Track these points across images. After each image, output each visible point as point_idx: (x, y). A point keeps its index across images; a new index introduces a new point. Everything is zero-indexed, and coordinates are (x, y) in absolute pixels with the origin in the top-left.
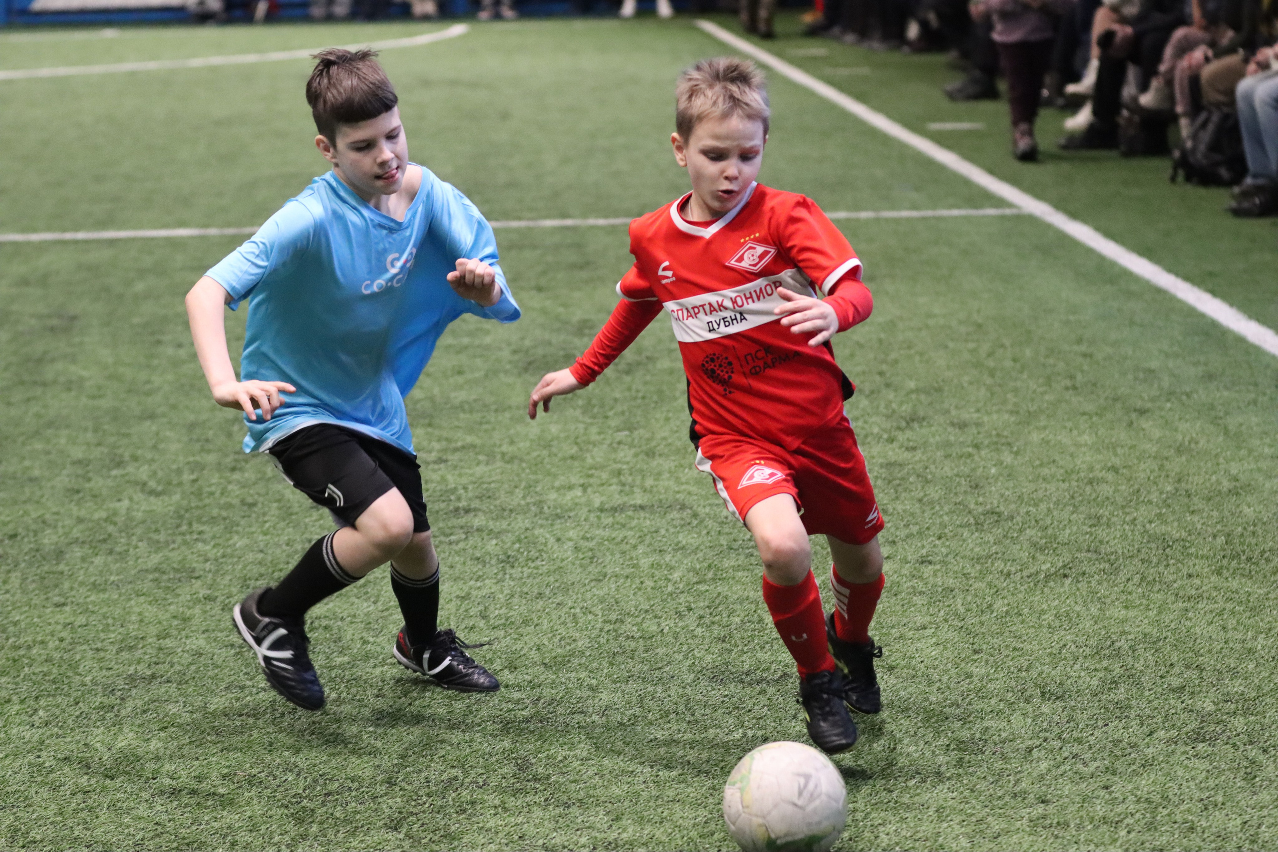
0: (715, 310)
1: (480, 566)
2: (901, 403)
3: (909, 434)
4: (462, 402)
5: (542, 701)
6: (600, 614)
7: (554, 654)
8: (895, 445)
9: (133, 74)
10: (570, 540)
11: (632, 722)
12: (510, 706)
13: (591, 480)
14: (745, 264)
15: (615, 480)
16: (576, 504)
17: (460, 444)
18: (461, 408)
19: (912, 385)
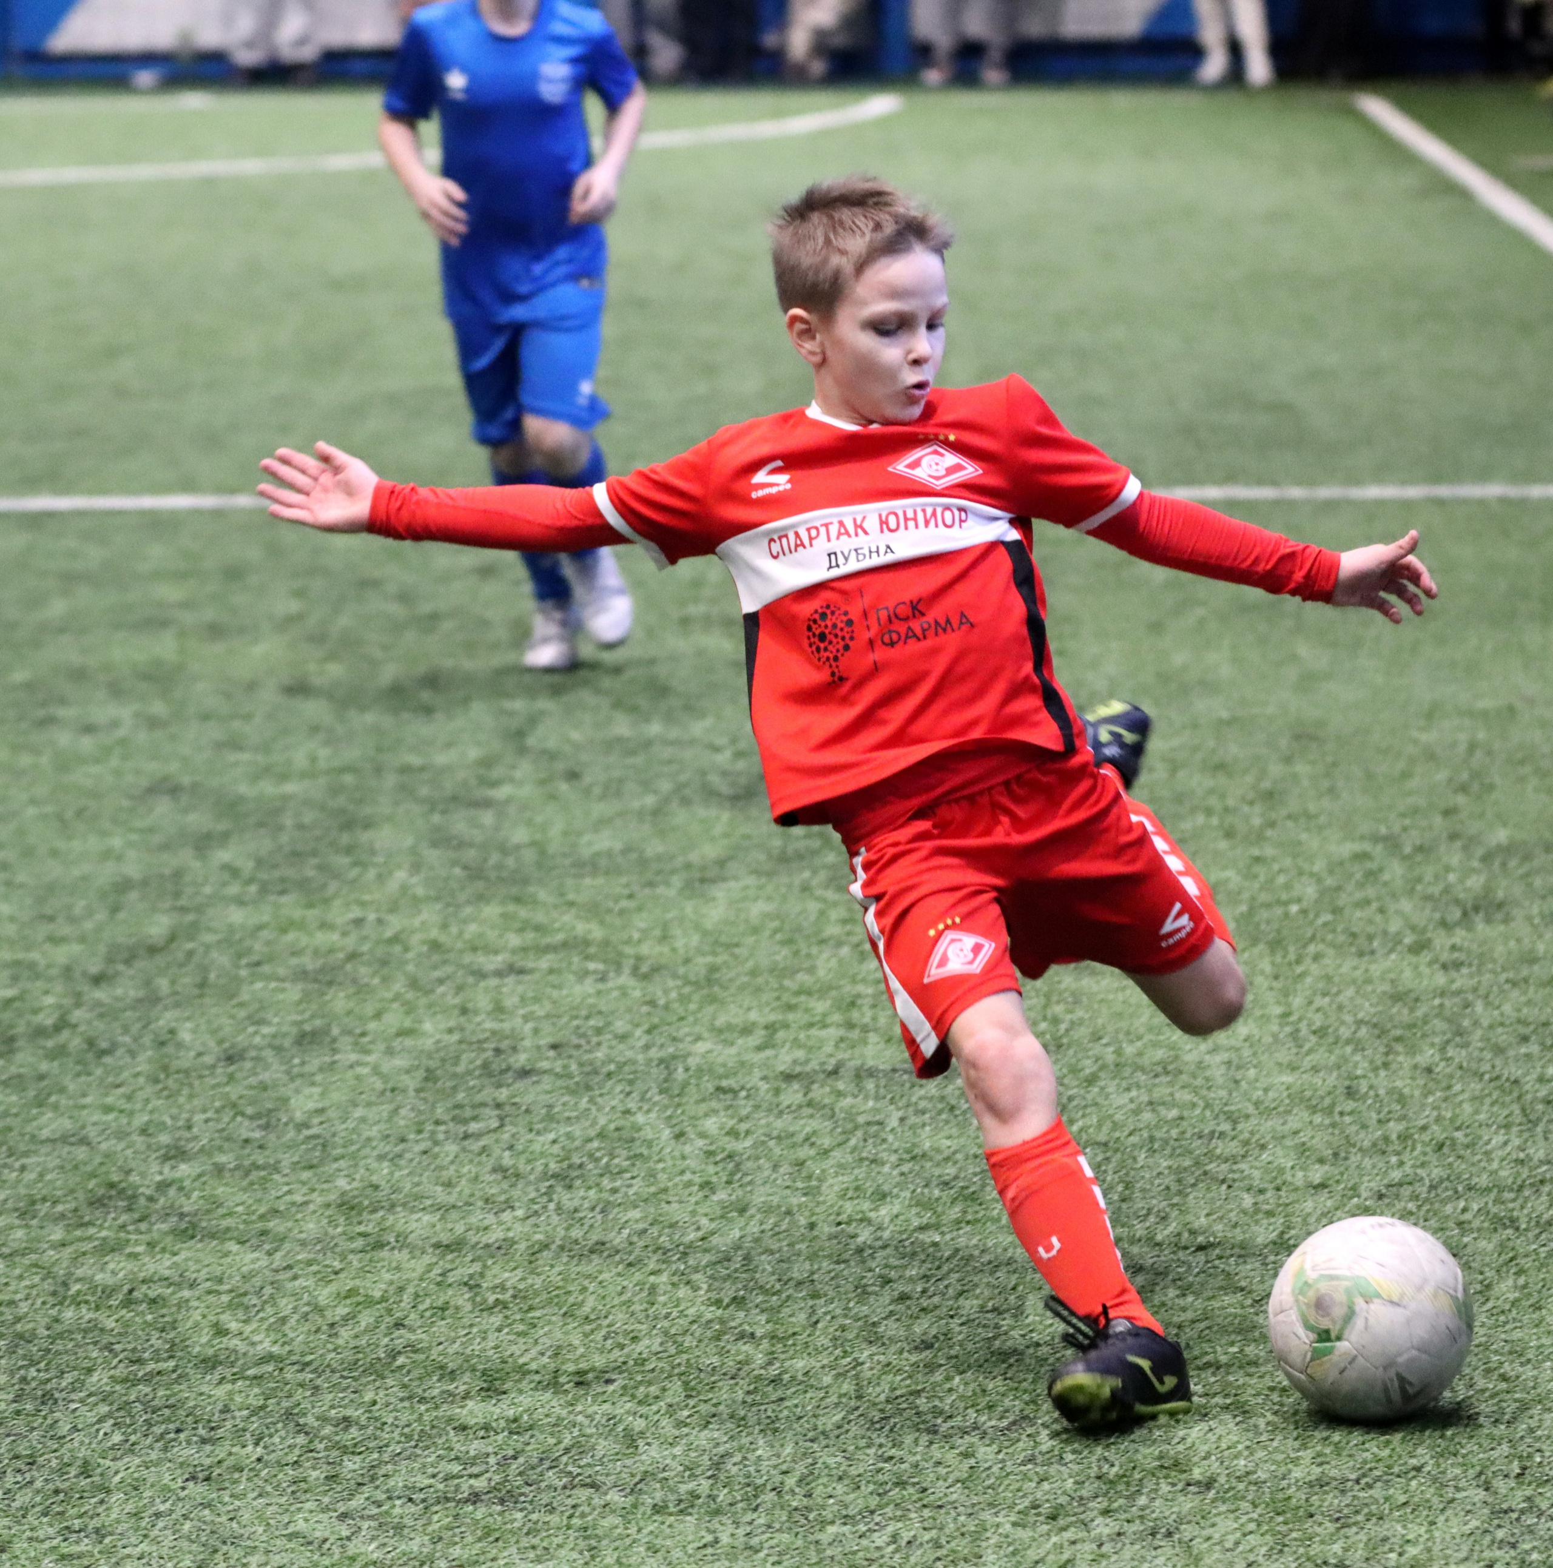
0: (847, 533)
1: (505, 1185)
2: (1468, 872)
3: (1460, 936)
4: (598, 854)
5: (521, 1460)
6: (705, 1286)
7: (583, 1366)
8: (1426, 957)
9: (209, 182)
10: (702, 1135)
11: (682, 1506)
12: (456, 1468)
13: (791, 1017)
14: (922, 473)
15: (837, 1017)
16: (742, 1064)
17: (560, 937)
18: (591, 866)
19: (1502, 835)
